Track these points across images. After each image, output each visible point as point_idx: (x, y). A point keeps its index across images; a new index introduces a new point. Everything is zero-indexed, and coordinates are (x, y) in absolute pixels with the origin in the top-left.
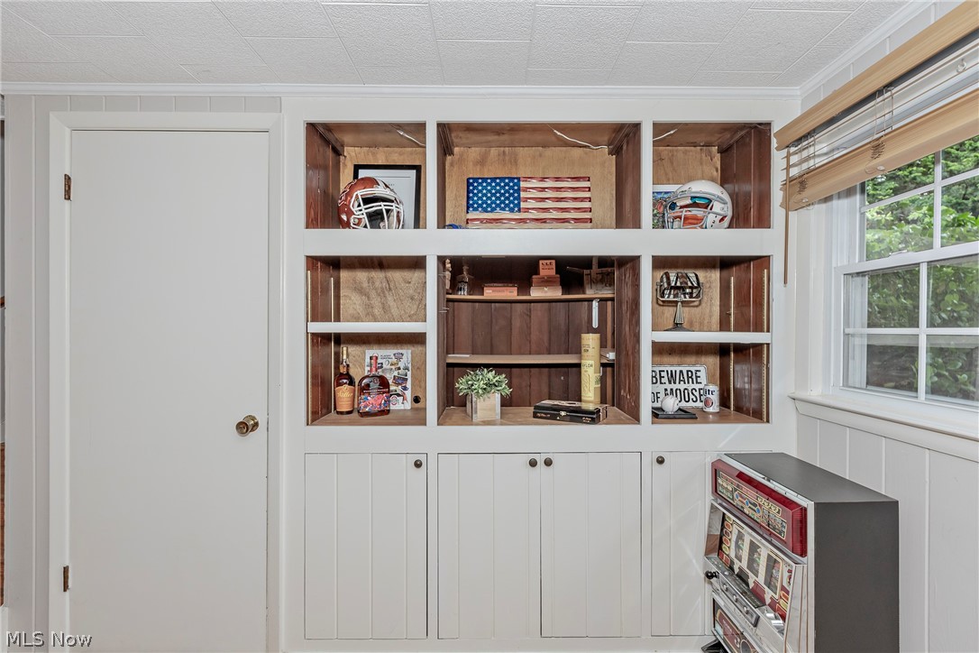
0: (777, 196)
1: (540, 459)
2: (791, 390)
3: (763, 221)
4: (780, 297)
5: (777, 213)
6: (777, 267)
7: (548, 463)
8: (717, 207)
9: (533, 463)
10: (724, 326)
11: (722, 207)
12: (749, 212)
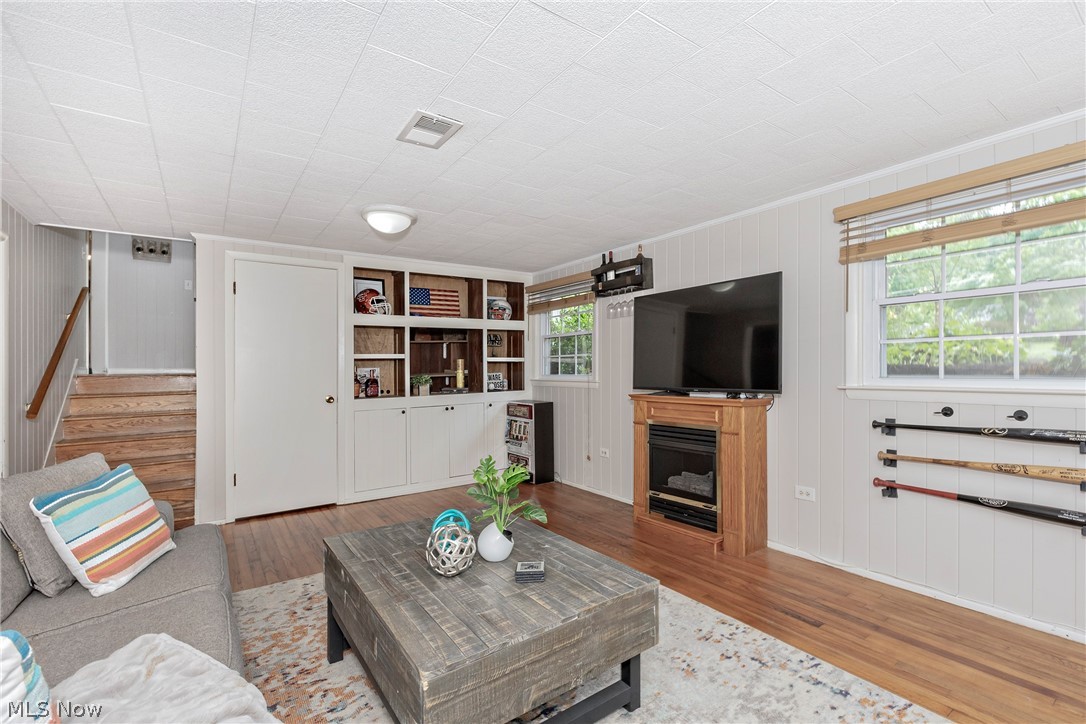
0: (526, 309)
1: (450, 407)
2: (531, 378)
3: (522, 318)
4: (527, 345)
5: (526, 315)
6: (526, 334)
7: (452, 408)
8: (507, 311)
9: (447, 409)
10: (509, 356)
11: (509, 312)
12: (517, 314)
